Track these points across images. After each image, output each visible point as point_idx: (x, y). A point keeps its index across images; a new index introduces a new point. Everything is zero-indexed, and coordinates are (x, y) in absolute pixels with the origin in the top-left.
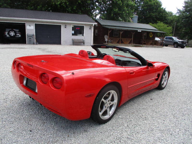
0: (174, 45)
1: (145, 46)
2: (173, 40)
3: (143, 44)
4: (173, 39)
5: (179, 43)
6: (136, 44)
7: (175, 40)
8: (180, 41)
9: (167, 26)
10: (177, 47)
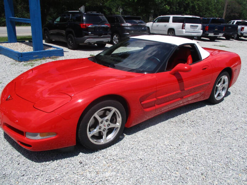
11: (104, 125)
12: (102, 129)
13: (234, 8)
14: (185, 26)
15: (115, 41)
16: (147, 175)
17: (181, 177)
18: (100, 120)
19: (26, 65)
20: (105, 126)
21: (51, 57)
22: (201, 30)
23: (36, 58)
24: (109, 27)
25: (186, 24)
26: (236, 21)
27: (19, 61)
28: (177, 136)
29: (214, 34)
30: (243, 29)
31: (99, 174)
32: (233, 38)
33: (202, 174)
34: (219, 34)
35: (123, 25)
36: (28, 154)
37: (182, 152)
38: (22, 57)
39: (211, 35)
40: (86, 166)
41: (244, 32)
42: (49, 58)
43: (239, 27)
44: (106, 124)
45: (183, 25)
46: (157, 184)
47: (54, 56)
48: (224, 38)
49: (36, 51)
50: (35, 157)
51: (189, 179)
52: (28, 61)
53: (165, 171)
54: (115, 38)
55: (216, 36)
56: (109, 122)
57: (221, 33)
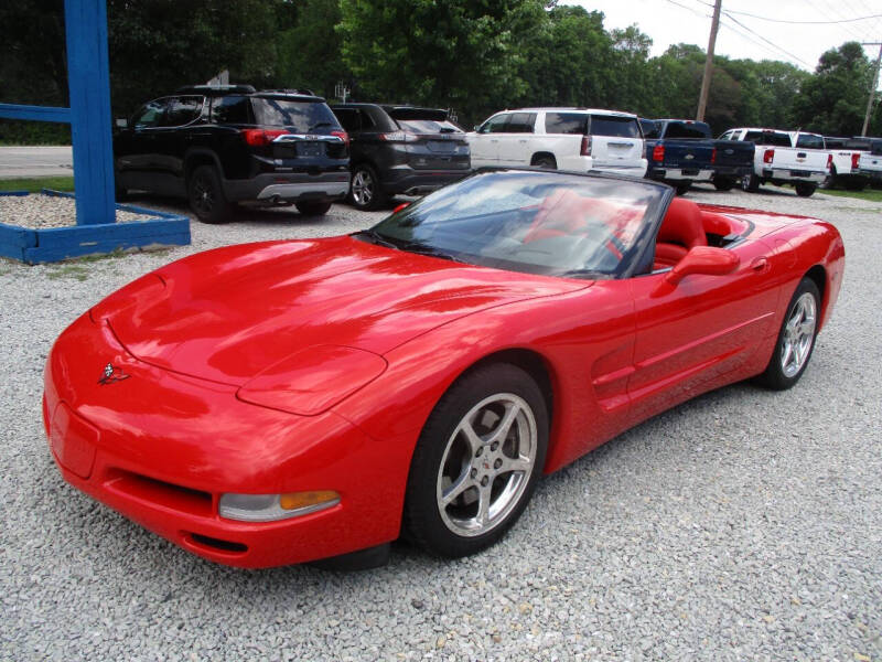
11: (485, 461)
12: (479, 477)
13: (720, 91)
14: (590, 145)
15: (358, 194)
16: (673, 633)
17: (787, 630)
18: (475, 441)
19: (58, 275)
20: (487, 467)
21: (145, 248)
22: (643, 157)
23: (90, 250)
24: (343, 145)
25: (594, 137)
26: (745, 131)
27: (26, 262)
28: (709, 497)
29: (684, 173)
30: (769, 155)
31: (503, 642)
32: (739, 187)
33: (851, 617)
34: (697, 174)
35: (388, 137)
36: (200, 588)
37: (751, 549)
38: (37, 246)
39: (675, 174)
40: (444, 618)
41: (773, 166)
42: (137, 253)
43: (760, 150)
44: (492, 457)
45: (584, 141)
46: (718, 658)
47: (155, 246)
48: (712, 187)
49: (86, 223)
50: (236, 597)
51: (816, 634)
52: (61, 263)
53: (728, 617)
54: (358, 183)
55: (690, 177)
56: (499, 453)
57: (704, 168)
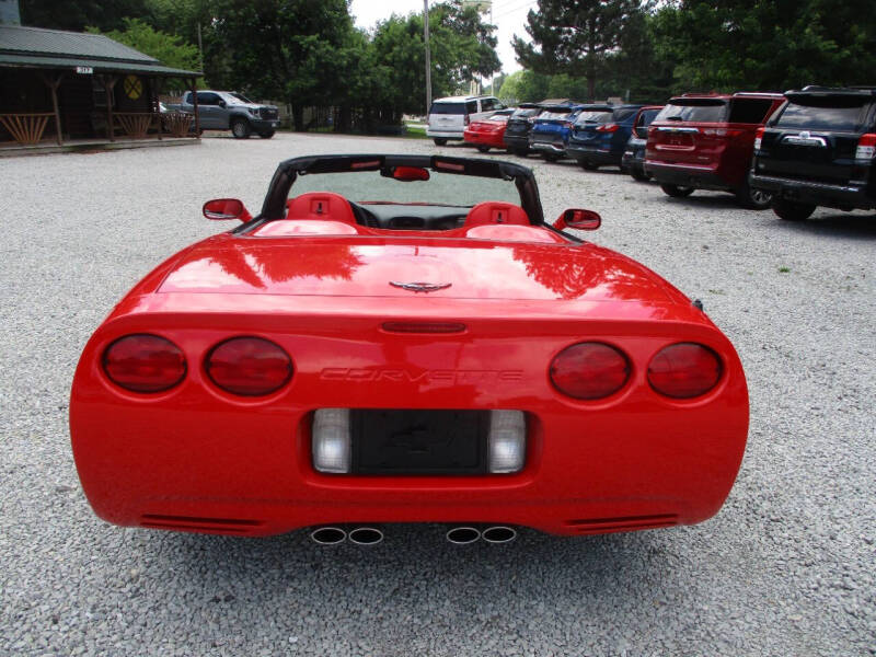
0: (231, 127)
1: (127, 142)
2: (223, 104)
3: (112, 133)
4: (225, 103)
5: (251, 116)
6: (74, 137)
7: (232, 107)
8: (256, 106)
9: (178, 44)
10: (246, 137)
